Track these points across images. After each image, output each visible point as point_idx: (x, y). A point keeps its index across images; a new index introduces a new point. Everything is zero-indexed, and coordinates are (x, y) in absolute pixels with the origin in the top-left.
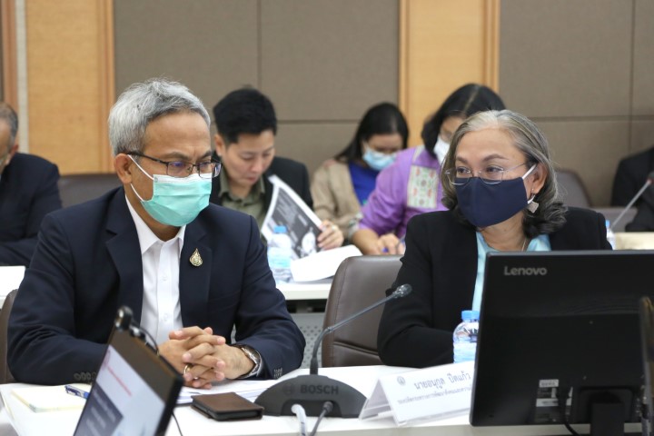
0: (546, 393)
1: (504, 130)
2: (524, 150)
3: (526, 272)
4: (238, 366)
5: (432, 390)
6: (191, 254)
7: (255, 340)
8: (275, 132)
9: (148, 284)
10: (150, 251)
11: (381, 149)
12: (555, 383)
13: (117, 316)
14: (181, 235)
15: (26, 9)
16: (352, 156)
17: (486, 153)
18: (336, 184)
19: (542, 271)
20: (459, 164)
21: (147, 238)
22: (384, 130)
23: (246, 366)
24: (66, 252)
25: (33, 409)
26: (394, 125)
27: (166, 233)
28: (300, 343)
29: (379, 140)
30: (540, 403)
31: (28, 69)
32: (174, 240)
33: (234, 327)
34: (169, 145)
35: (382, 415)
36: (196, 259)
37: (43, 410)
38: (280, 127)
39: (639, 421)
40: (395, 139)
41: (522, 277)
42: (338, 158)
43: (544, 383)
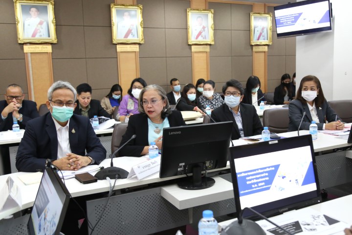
0: (181, 167)
1: (156, 90)
2: (161, 95)
3: (175, 133)
4: (87, 162)
5: (147, 168)
6: (72, 130)
7: (92, 153)
8: (91, 93)
9: (59, 139)
10: (59, 130)
11: (116, 95)
12: (184, 164)
13: (46, 163)
14: (68, 125)
15: (32, 67)
16: (110, 96)
17: (152, 97)
18: (106, 103)
19: (180, 132)
20: (144, 100)
21: (58, 126)
22: (117, 90)
23: (89, 161)
24: (33, 132)
25: (25, 184)
26: (119, 89)
27: (63, 125)
28: (105, 152)
29: (116, 92)
30: (179, 169)
31: (33, 80)
32: (66, 127)
33: (86, 151)
34: (57, 97)
35: (133, 177)
36: (73, 131)
37: (28, 185)
38: (92, 91)
39: (205, 170)
40: (119, 92)
41: (174, 135)
42: (107, 97)
43: (180, 164)
